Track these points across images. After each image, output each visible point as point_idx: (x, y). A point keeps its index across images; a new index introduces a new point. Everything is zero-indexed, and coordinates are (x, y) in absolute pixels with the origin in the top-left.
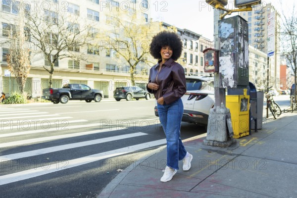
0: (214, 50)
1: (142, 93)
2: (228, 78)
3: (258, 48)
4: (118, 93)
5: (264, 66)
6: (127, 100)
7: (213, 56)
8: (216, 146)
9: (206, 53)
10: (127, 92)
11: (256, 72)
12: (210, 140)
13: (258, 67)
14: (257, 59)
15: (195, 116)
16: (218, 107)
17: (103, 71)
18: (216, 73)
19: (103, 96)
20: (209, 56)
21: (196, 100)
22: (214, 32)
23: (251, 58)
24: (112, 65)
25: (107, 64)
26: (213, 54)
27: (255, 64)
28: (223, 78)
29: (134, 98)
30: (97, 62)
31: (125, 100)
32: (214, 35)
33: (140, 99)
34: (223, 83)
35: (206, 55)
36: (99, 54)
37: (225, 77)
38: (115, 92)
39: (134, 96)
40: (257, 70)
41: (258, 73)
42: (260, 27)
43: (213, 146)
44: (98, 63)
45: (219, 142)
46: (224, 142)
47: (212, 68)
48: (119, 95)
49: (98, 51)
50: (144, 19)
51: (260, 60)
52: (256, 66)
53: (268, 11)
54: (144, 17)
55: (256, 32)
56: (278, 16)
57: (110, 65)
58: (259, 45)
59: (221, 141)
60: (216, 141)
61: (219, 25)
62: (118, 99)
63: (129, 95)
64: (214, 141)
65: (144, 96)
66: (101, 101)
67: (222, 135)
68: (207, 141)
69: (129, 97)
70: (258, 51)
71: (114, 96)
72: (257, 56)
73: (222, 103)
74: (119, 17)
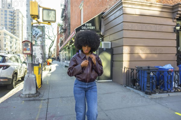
0: (30, 42)
2: (38, 59)
3: (11, 33)
5: (16, 44)
7: (29, 45)
8: (31, 97)
9: (24, 43)
11: (11, 47)
12: (26, 95)
13: (12, 44)
14: (11, 39)
15: (2, 80)
16: (30, 74)
18: (29, 55)
20: (26, 45)
21: (3, 69)
23: (7, 38)
27: (10, 42)
28: (35, 58)
32: (27, 33)
34: (35, 61)
37: (37, 58)
40: (11, 45)
41: (12, 47)
42: (13, 21)
43: (29, 97)
45: (32, 94)
46: (35, 94)
47: (29, 52)
51: (13, 40)
52: (11, 43)
53: (18, 13)
55: (10, 23)
56: (23, 17)
58: (12, 31)
59: (33, 93)
60: (31, 94)
64: (29, 94)
67: (34, 90)
68: (25, 96)
70: (12, 35)
72: (11, 37)
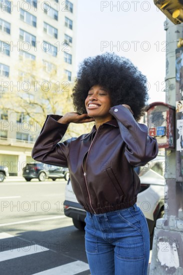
0: (166, 106)
1: (60, 172)
4: (28, 171)
6: (40, 181)
7: (165, 117)
9: (151, 111)
10: (39, 170)
16: (172, 217)
17: (12, 141)
18: (169, 152)
19: (8, 174)
20: (157, 118)
22: (167, 73)
24: (24, 134)
25: (18, 133)
26: (165, 114)
29: (49, 178)
30: (5, 129)
31: (37, 180)
32: (167, 80)
33: (57, 180)
35: (151, 116)
36: (7, 119)
38: (25, 170)
39: (49, 175)
44: (6, 131)
48: (29, 173)
49: (6, 116)
50: (67, 77)
54: (67, 75)
57: (21, 134)
61: (177, 58)
62: (28, 179)
63: (43, 174)
65: (63, 175)
66: (5, 180)
69: (42, 176)
71: (23, 174)
73: (180, 210)
74: (34, 74)
